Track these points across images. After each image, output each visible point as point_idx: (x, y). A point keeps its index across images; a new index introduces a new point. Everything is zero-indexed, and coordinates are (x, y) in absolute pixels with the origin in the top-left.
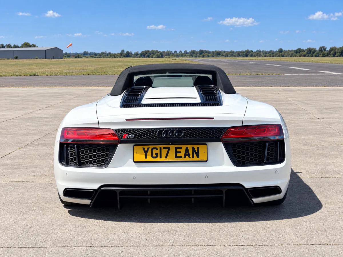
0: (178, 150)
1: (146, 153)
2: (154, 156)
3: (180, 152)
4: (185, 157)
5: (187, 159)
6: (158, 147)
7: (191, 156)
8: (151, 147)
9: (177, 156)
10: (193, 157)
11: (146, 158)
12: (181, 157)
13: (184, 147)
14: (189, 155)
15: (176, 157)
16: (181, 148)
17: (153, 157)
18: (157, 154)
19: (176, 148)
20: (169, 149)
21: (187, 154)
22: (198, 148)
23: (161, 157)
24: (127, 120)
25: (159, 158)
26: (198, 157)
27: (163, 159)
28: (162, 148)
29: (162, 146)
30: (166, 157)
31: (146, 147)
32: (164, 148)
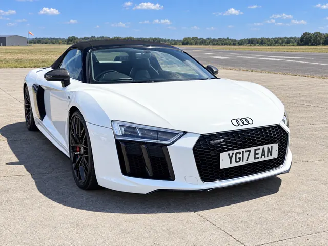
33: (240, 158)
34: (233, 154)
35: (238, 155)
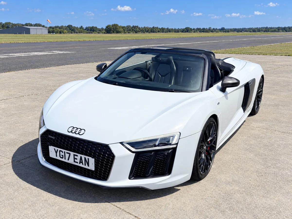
33: (62, 155)
34: (57, 150)
35: (61, 152)
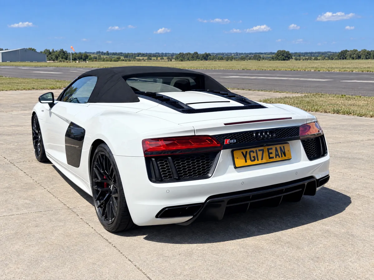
0: (270, 151)
1: (245, 157)
2: (253, 159)
3: (271, 153)
4: (276, 157)
5: (278, 159)
6: (254, 149)
7: (280, 156)
8: (248, 150)
9: (271, 156)
10: (282, 157)
11: (246, 162)
12: (273, 158)
13: (274, 147)
14: (278, 155)
15: (270, 158)
16: (271, 149)
17: (252, 161)
18: (254, 157)
19: (268, 150)
20: (263, 150)
21: (277, 154)
22: (284, 147)
23: (258, 160)
24: (225, 124)
25: (256, 160)
26: (285, 156)
27: (260, 162)
28: (258, 151)
29: (258, 149)
30: (262, 159)
31: (244, 151)
32: (259, 150)
